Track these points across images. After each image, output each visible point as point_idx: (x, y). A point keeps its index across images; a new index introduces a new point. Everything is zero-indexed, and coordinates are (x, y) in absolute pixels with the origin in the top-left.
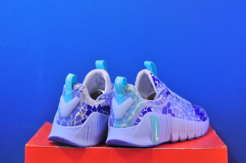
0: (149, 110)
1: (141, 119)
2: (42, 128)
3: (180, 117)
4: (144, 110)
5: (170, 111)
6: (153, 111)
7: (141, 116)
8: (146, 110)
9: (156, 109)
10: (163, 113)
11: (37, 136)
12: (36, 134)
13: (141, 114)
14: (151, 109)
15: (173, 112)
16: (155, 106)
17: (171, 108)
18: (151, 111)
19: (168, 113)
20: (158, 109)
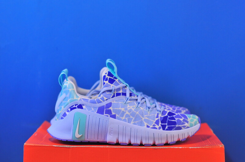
0: (80, 107)
1: (67, 114)
2: (41, 127)
3: (125, 120)
4: (73, 106)
5: (109, 112)
6: (85, 109)
7: (68, 111)
8: (76, 106)
9: (89, 108)
10: (98, 112)
11: (36, 135)
12: (35, 133)
13: (69, 109)
14: (83, 106)
15: (113, 114)
16: (89, 104)
17: (111, 108)
18: (82, 108)
19: (106, 113)
20: (92, 108)
